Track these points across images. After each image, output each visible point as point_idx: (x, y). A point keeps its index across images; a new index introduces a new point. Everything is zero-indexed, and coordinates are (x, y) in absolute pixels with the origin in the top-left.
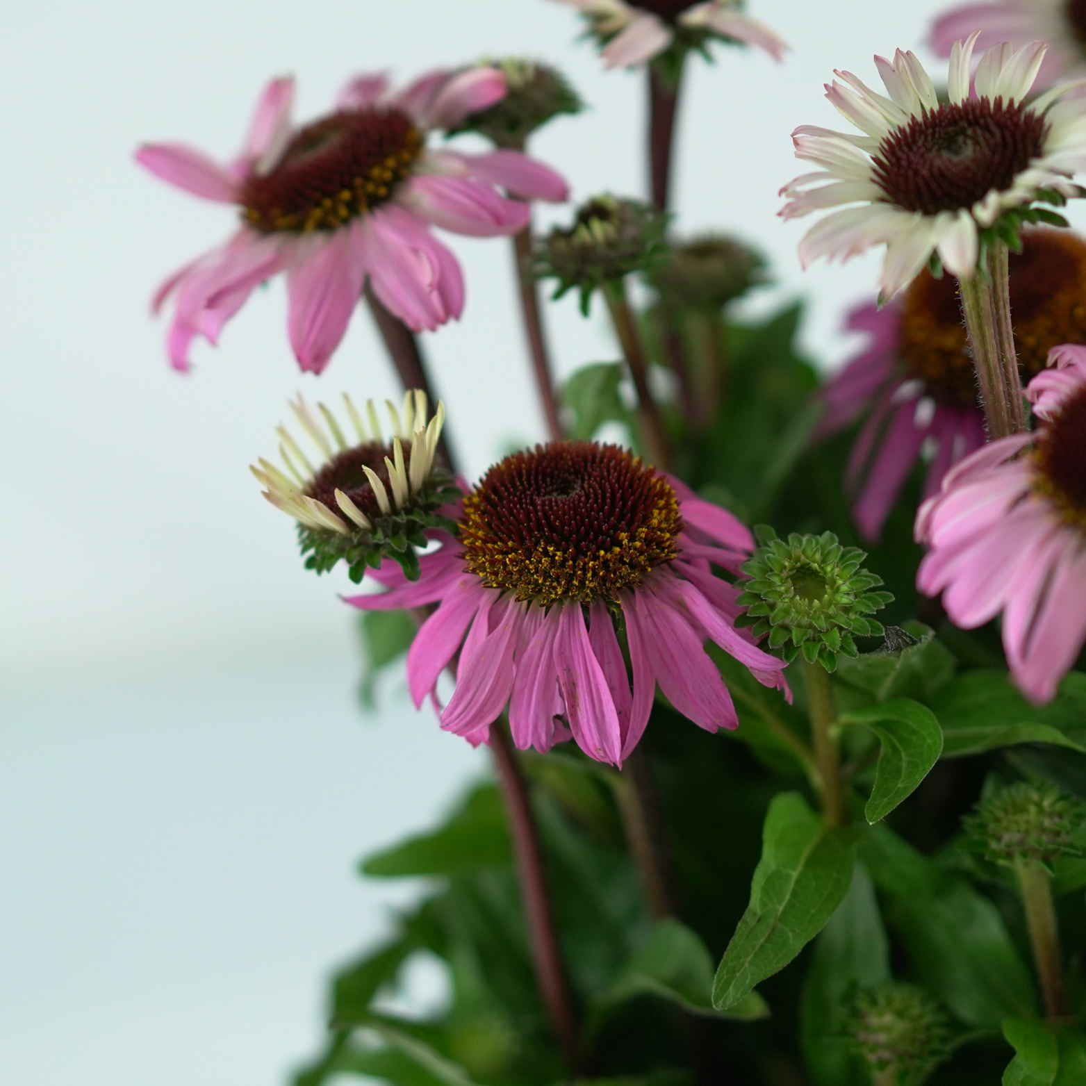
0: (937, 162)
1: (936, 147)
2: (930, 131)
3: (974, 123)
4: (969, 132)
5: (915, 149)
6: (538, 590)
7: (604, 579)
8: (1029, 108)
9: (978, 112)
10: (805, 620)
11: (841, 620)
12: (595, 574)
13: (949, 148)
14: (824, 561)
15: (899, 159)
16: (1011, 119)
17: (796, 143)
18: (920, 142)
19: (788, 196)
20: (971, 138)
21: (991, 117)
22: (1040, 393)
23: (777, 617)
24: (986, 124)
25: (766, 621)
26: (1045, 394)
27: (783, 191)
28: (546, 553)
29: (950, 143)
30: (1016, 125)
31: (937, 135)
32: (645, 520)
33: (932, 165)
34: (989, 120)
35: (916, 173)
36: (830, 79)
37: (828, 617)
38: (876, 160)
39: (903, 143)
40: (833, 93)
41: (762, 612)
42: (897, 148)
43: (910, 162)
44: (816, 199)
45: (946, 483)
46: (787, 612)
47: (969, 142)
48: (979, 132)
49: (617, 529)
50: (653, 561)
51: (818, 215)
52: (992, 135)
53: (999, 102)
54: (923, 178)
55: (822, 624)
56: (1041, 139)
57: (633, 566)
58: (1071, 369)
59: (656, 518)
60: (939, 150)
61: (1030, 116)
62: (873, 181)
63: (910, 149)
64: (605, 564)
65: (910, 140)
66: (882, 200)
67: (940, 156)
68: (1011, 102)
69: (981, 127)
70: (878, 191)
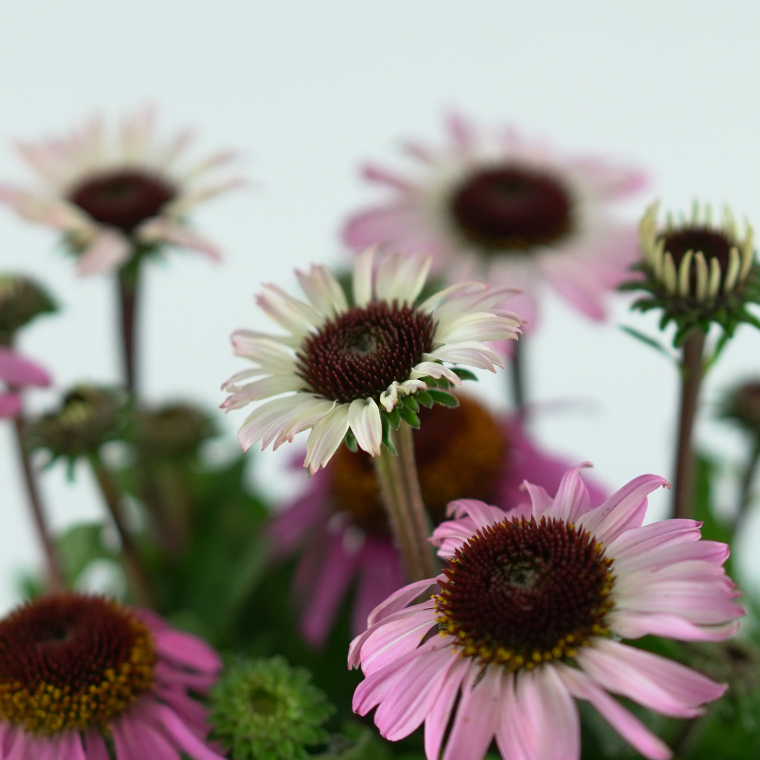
0: (348, 358)
1: (347, 344)
2: (341, 331)
3: (376, 323)
4: (373, 330)
5: (330, 347)
6: (41, 722)
7: (96, 710)
8: (420, 309)
9: (379, 314)
10: (263, 734)
11: (293, 732)
12: (88, 705)
13: (357, 344)
14: (276, 682)
15: (317, 356)
16: (406, 319)
17: (234, 344)
18: (334, 341)
19: (228, 391)
20: (374, 335)
21: (390, 317)
22: (442, 540)
23: (239, 733)
24: (386, 324)
25: (230, 737)
26: (447, 541)
27: (224, 386)
28: (46, 692)
29: (358, 341)
30: (410, 324)
31: (347, 335)
32: (127, 658)
33: (344, 361)
34: (388, 320)
35: (332, 367)
36: (258, 290)
37: (282, 731)
38: (298, 355)
39: (320, 342)
40: (262, 302)
41: (226, 730)
42: (315, 346)
43: (326, 359)
44: (251, 392)
45: (370, 620)
46: (247, 728)
47: (373, 339)
48: (381, 331)
49: (104, 667)
50: (136, 691)
51: (254, 405)
52: (392, 334)
53: (395, 303)
54: (337, 371)
55: (276, 736)
56: (431, 335)
57: (120, 696)
58: (465, 520)
59: (137, 655)
60: (349, 347)
61: (420, 316)
62: (297, 374)
63: (326, 348)
64: (96, 698)
65: (325, 339)
66: (305, 390)
67: (350, 353)
68: (405, 303)
69: (382, 327)
70: (302, 383)
